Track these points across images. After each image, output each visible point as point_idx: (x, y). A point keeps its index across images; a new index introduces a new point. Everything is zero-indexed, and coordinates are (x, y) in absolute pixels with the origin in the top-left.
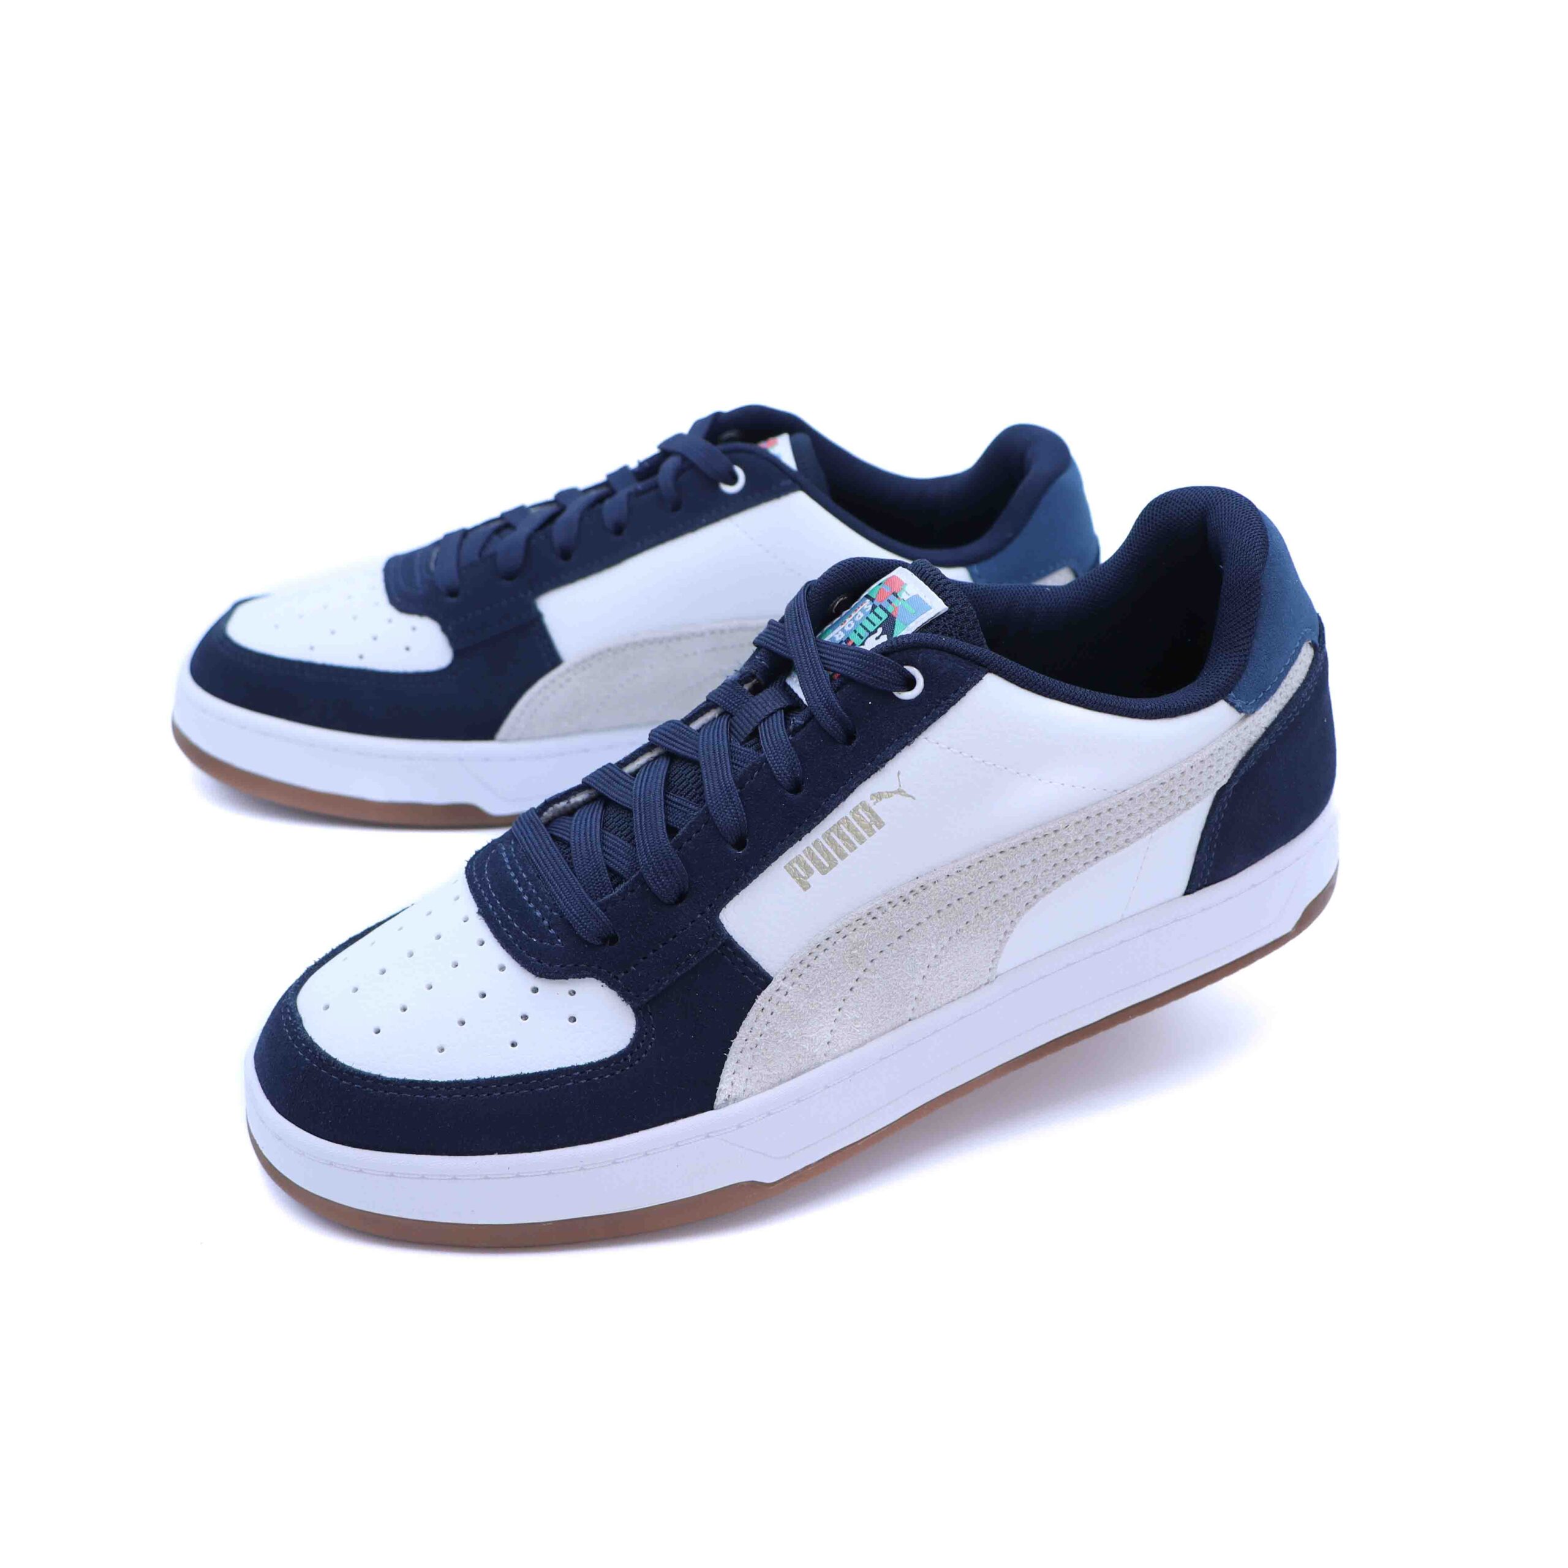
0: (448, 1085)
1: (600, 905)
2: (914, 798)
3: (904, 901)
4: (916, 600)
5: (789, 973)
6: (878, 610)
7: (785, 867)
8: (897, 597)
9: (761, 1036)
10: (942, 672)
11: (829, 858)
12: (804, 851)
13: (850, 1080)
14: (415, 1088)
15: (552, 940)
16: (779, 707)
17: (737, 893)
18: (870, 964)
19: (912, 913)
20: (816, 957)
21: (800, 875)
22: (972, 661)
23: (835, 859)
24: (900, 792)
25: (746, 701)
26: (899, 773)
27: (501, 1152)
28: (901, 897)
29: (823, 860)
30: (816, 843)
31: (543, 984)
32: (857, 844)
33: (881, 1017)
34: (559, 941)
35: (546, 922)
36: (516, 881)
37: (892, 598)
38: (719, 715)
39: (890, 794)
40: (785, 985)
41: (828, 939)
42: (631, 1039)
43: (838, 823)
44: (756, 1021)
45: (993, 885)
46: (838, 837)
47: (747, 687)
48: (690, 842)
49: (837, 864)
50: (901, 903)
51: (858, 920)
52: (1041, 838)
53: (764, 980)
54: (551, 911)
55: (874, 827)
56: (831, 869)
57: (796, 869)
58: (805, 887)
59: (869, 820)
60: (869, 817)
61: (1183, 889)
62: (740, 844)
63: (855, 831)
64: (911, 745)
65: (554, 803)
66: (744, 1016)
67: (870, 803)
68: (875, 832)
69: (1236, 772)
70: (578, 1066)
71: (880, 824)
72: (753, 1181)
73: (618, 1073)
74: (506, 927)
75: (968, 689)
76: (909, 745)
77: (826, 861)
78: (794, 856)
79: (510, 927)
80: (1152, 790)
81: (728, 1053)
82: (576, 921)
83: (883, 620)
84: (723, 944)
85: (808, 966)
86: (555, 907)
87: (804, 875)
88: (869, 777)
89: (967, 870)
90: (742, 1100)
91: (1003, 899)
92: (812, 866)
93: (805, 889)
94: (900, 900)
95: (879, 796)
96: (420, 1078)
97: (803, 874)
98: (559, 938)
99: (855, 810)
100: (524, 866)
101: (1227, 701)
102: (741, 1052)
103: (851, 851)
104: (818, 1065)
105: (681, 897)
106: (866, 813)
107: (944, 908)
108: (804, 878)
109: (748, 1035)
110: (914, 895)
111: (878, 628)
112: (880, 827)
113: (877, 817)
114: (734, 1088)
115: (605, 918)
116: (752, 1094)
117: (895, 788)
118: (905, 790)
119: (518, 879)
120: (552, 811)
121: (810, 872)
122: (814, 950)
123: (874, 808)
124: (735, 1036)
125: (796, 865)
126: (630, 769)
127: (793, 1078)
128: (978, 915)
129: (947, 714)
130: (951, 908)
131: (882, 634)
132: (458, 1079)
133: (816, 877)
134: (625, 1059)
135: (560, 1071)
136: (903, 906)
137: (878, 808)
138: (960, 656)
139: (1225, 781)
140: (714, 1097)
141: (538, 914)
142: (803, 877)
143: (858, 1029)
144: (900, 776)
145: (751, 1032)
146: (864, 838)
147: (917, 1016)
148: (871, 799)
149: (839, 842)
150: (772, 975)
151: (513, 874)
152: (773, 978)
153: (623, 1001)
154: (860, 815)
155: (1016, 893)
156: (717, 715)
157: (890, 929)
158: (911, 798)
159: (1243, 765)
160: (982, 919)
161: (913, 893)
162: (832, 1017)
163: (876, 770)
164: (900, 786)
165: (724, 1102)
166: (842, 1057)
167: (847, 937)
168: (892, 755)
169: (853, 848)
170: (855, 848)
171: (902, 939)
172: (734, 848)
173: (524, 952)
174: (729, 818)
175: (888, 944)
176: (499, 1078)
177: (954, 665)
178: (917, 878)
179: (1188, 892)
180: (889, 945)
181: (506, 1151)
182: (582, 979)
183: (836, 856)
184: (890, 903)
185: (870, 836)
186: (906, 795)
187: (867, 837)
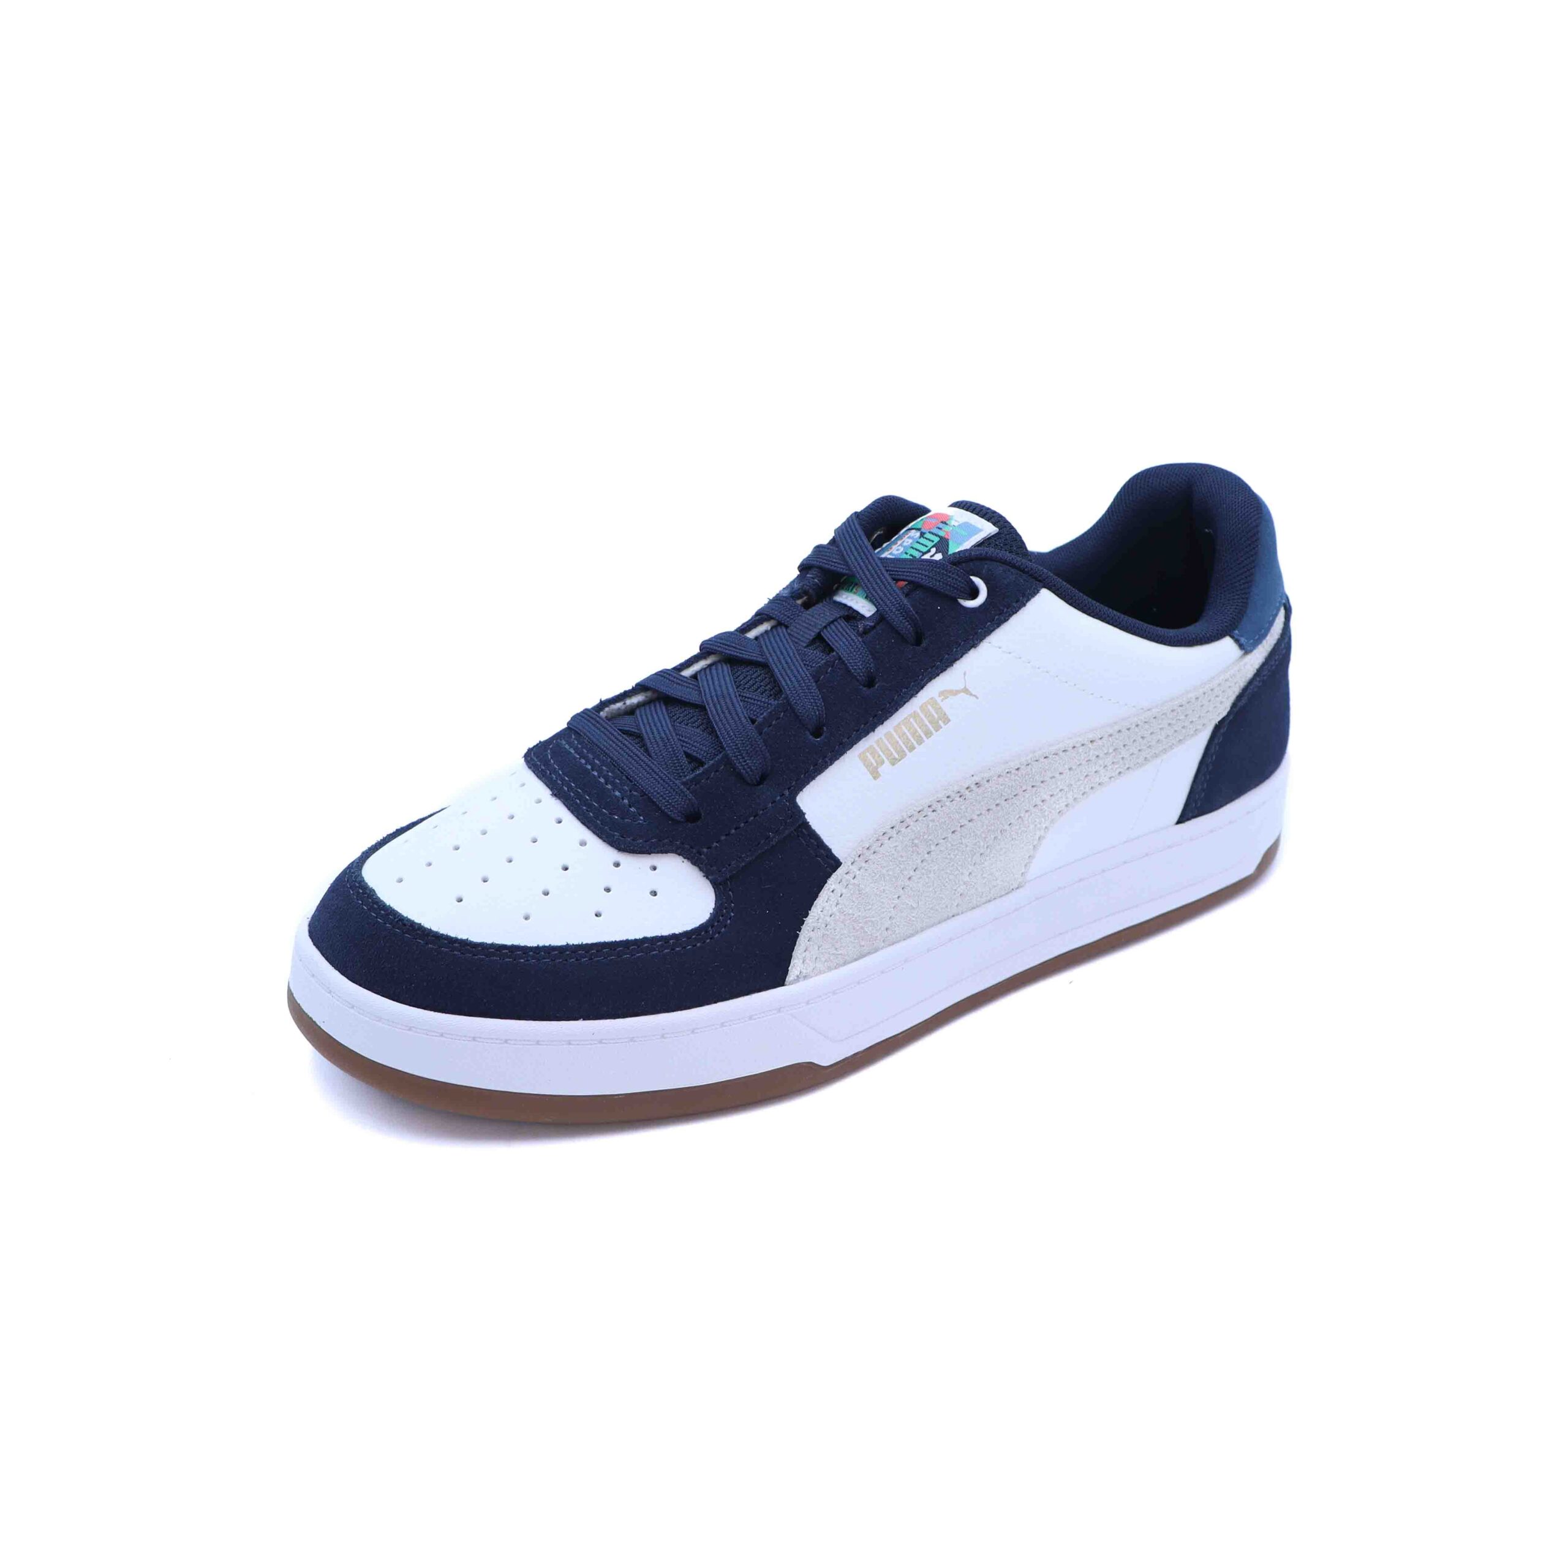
0: (537, 950)
1: (684, 784)
2: (977, 698)
3: (961, 796)
4: (966, 526)
5: (857, 859)
6: (928, 535)
7: (859, 756)
8: (947, 524)
9: (831, 916)
10: (1006, 582)
11: (899, 750)
12: (877, 742)
13: (903, 968)
14: (504, 951)
15: (634, 818)
16: (839, 616)
17: (813, 778)
18: (926, 855)
19: (967, 809)
20: (882, 844)
21: (872, 765)
22: (1030, 575)
23: (904, 751)
24: (966, 691)
25: (800, 614)
26: (965, 674)
27: (586, 1018)
28: (959, 792)
29: (893, 751)
30: (889, 736)
31: (626, 859)
32: (926, 737)
33: (932, 909)
34: (642, 818)
35: (626, 801)
36: (589, 767)
37: (941, 525)
38: (772, 628)
39: (955, 693)
40: (854, 868)
41: (892, 828)
42: (711, 913)
43: (908, 716)
44: (827, 902)
45: (1035, 789)
46: (908, 730)
47: (799, 602)
48: (771, 728)
49: (906, 756)
50: (958, 799)
51: (920, 812)
52: (1079, 747)
53: (835, 864)
54: (630, 791)
56: (900, 760)
57: (868, 759)
58: (875, 775)
59: (936, 716)
60: (936, 713)
61: (1176, 818)
62: (817, 733)
63: (923, 726)
64: (977, 648)
65: (611, 704)
66: (815, 896)
67: (939, 700)
68: (942, 728)
69: (1234, 705)
70: (662, 936)
71: (946, 721)
72: (811, 1063)
73: (699, 944)
74: (585, 806)
75: (1028, 600)
76: (975, 647)
77: (896, 752)
78: (867, 746)
79: (590, 806)
80: (1172, 711)
81: (800, 932)
82: (661, 798)
83: (934, 543)
84: (800, 826)
85: (874, 853)
86: (634, 787)
87: (875, 765)
88: (938, 675)
89: (1017, 772)
90: (811, 977)
91: (1042, 804)
92: (883, 756)
94: (956, 795)
95: (945, 694)
96: (509, 943)
97: (874, 763)
98: (640, 816)
99: (925, 706)
100: (594, 753)
101: (1232, 637)
102: (813, 931)
103: (919, 745)
104: (876, 950)
105: (763, 778)
106: (934, 710)
107: (993, 807)
109: (820, 915)
110: (970, 792)
111: (931, 548)
112: (946, 724)
113: (944, 714)
114: (805, 965)
115: (690, 796)
116: (820, 972)
118: (970, 689)
119: (590, 764)
120: (607, 712)
121: (880, 762)
122: (880, 838)
123: (942, 704)
124: (807, 915)
125: (869, 755)
126: (687, 673)
127: (856, 960)
128: (1020, 817)
129: (1009, 621)
130: (999, 808)
131: (936, 553)
132: (547, 944)
133: (886, 768)
134: (707, 932)
135: (645, 940)
136: (960, 801)
137: (948, 705)
138: (1021, 571)
139: (1225, 714)
140: (786, 972)
141: (617, 793)
142: (874, 767)
143: (913, 917)
144: (966, 677)
145: (822, 911)
147: (960, 912)
148: (939, 696)
149: (908, 735)
150: (841, 861)
151: (583, 761)
152: (841, 864)
153: (704, 876)
154: (929, 710)
155: (1053, 799)
156: (769, 628)
157: (947, 822)
158: (974, 698)
159: (1241, 700)
160: (1023, 820)
161: (969, 790)
162: (893, 903)
163: (943, 670)
164: (966, 686)
165: (796, 978)
166: (897, 944)
167: (910, 827)
168: (960, 656)
169: (920, 742)
170: (924, 741)
171: (956, 833)
172: (812, 735)
173: (606, 828)
174: (809, 706)
175: (943, 837)
176: (587, 944)
177: (1016, 578)
178: (973, 776)
179: (1180, 821)
180: (944, 839)
181: (591, 1017)
182: (664, 855)
183: (905, 749)
184: (948, 797)
185: (936, 731)
186: (971, 695)
187: (934, 732)
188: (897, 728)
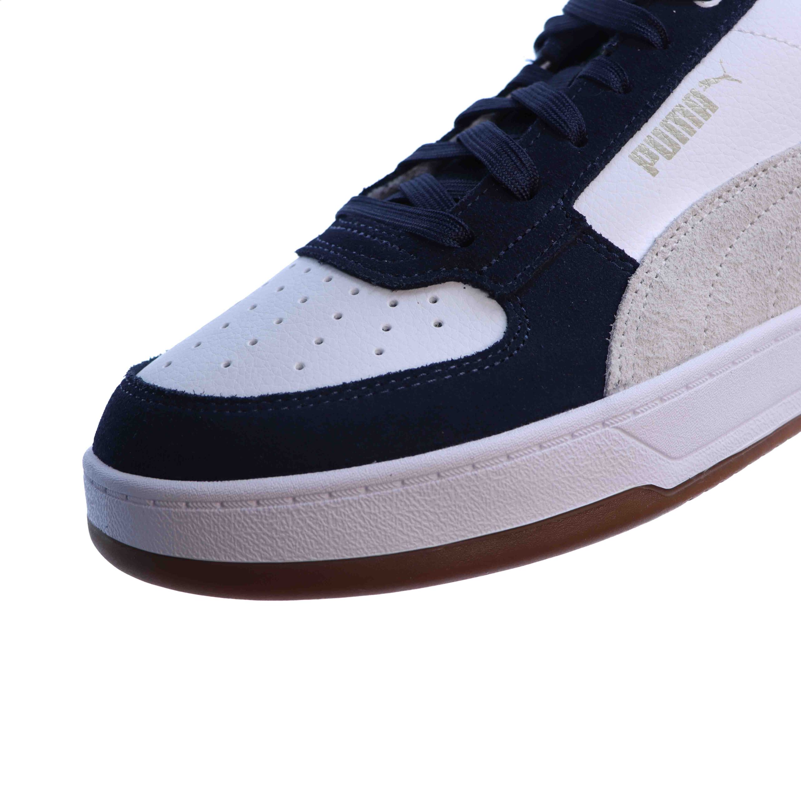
0: (313, 393)
1: (450, 213)
2: (740, 82)
3: (750, 184)
5: (655, 257)
7: (629, 156)
11: (671, 144)
12: (645, 140)
17: (586, 184)
21: (646, 162)
23: (677, 144)
24: (725, 77)
27: (379, 461)
29: (666, 146)
30: (655, 131)
32: (696, 128)
39: (716, 80)
40: (653, 268)
42: (504, 332)
43: (673, 111)
46: (676, 123)
49: (680, 148)
53: (632, 265)
55: (708, 110)
56: (675, 154)
57: (641, 157)
58: (654, 173)
59: (702, 105)
60: (701, 102)
62: (579, 142)
63: (691, 117)
66: (619, 300)
67: (701, 90)
68: (711, 116)
70: (453, 361)
71: (714, 109)
73: (497, 364)
76: (725, 36)
77: (669, 146)
78: (636, 146)
79: (358, 258)
81: (610, 338)
84: (583, 232)
85: (672, 250)
87: (650, 162)
88: (693, 67)
92: (656, 152)
93: (654, 175)
95: (706, 83)
97: (649, 160)
99: (687, 98)
100: (359, 221)
103: (691, 135)
105: (533, 191)
106: (697, 99)
108: (651, 164)
110: (758, 178)
112: (714, 111)
113: (709, 102)
114: (624, 373)
116: (642, 380)
117: (721, 74)
118: (730, 75)
119: (355, 230)
121: (655, 158)
122: (675, 233)
123: (705, 94)
124: (614, 320)
125: (639, 154)
127: (679, 363)
129: (753, 7)
132: (322, 386)
133: (662, 163)
134: (503, 349)
135: (434, 366)
136: (751, 189)
137: (708, 93)
140: (604, 383)
142: (649, 164)
144: (723, 65)
146: (701, 122)
147: (777, 312)
148: (700, 86)
149: (678, 127)
150: (638, 261)
151: (349, 230)
152: (639, 264)
154: (693, 101)
157: (743, 211)
158: (737, 82)
162: (705, 301)
163: (698, 61)
164: (725, 72)
165: (616, 387)
169: (692, 132)
170: (695, 132)
171: (755, 224)
174: (566, 118)
180: (744, 231)
182: (443, 284)
183: (677, 141)
184: (737, 185)
185: (706, 120)
186: (732, 80)
187: (704, 121)
188: (664, 123)
